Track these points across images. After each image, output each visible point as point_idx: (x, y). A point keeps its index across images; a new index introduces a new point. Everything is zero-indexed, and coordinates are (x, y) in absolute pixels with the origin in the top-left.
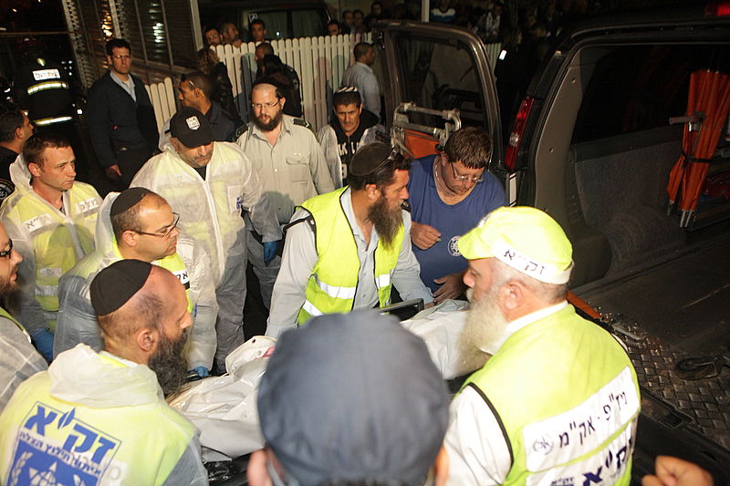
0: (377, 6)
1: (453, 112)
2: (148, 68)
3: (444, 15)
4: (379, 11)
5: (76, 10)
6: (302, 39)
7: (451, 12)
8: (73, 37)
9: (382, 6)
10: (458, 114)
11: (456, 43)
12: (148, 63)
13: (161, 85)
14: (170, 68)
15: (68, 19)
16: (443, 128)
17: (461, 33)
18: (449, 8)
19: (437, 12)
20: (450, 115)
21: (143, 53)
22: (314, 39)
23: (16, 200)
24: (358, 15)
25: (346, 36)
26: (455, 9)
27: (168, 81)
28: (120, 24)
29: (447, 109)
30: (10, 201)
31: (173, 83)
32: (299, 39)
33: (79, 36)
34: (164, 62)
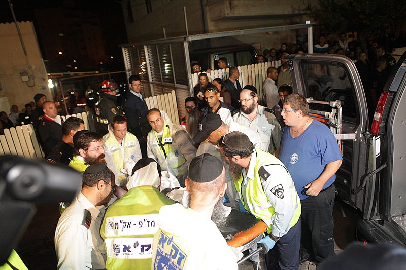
0: (284, 45)
1: (336, 102)
2: (163, 86)
3: (323, 47)
4: (285, 48)
5: (130, 61)
6: (242, 67)
7: (326, 46)
8: (128, 73)
9: (286, 46)
10: (339, 103)
11: (336, 64)
12: (163, 83)
13: (170, 94)
14: (174, 85)
15: (126, 64)
16: (331, 111)
17: (340, 58)
18: (325, 43)
19: (318, 46)
20: (334, 104)
21: (161, 78)
22: (249, 66)
23: (108, 137)
24: (273, 51)
25: (266, 63)
26: (328, 43)
27: (173, 92)
28: (150, 65)
29: (332, 101)
30: (106, 137)
31: (176, 93)
32: (241, 66)
33: (131, 72)
34: (171, 83)
